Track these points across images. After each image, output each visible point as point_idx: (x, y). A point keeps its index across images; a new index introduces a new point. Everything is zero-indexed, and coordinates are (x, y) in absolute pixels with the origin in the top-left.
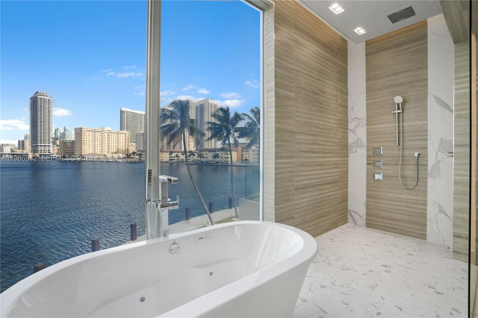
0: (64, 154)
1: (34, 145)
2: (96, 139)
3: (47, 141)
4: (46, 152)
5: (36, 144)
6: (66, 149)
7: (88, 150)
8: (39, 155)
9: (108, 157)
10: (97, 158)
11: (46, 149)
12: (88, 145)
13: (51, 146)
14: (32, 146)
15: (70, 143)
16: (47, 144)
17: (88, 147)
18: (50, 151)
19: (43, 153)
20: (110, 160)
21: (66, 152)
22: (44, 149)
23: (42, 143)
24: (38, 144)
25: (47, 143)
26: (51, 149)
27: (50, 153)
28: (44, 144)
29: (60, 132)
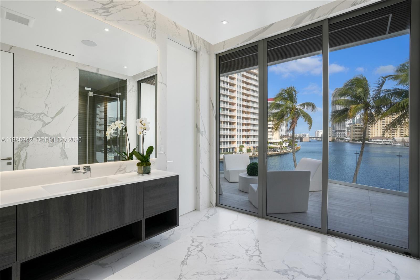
0: (354, 137)
1: (334, 130)
2: (386, 122)
3: (343, 127)
4: (342, 136)
5: (335, 130)
6: (356, 133)
7: (376, 133)
8: (337, 138)
9: (397, 141)
10: (384, 142)
11: (342, 133)
12: (376, 129)
13: (346, 131)
14: (332, 131)
15: (359, 127)
16: (343, 130)
17: (376, 130)
18: (345, 135)
19: (340, 137)
20: (397, 143)
21: (355, 136)
22: (341, 133)
23: (339, 129)
24: (336, 130)
25: (343, 128)
26: (346, 133)
27: (345, 136)
28: (341, 129)
29: (357, 118)
